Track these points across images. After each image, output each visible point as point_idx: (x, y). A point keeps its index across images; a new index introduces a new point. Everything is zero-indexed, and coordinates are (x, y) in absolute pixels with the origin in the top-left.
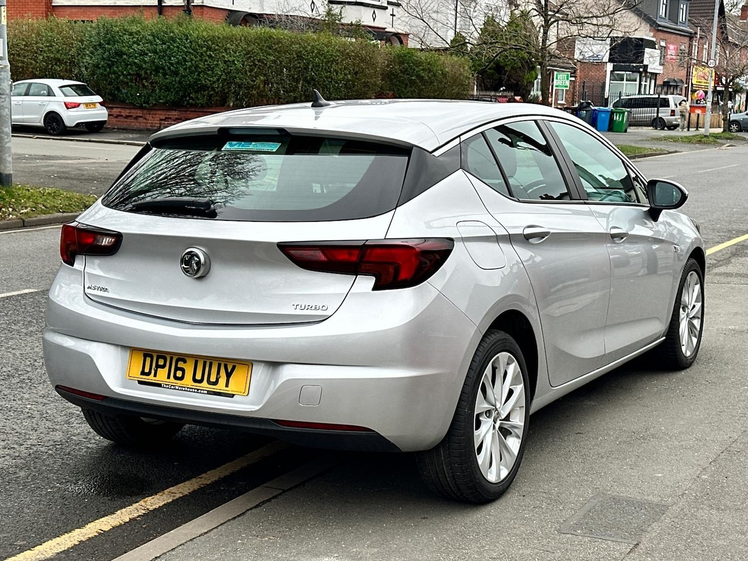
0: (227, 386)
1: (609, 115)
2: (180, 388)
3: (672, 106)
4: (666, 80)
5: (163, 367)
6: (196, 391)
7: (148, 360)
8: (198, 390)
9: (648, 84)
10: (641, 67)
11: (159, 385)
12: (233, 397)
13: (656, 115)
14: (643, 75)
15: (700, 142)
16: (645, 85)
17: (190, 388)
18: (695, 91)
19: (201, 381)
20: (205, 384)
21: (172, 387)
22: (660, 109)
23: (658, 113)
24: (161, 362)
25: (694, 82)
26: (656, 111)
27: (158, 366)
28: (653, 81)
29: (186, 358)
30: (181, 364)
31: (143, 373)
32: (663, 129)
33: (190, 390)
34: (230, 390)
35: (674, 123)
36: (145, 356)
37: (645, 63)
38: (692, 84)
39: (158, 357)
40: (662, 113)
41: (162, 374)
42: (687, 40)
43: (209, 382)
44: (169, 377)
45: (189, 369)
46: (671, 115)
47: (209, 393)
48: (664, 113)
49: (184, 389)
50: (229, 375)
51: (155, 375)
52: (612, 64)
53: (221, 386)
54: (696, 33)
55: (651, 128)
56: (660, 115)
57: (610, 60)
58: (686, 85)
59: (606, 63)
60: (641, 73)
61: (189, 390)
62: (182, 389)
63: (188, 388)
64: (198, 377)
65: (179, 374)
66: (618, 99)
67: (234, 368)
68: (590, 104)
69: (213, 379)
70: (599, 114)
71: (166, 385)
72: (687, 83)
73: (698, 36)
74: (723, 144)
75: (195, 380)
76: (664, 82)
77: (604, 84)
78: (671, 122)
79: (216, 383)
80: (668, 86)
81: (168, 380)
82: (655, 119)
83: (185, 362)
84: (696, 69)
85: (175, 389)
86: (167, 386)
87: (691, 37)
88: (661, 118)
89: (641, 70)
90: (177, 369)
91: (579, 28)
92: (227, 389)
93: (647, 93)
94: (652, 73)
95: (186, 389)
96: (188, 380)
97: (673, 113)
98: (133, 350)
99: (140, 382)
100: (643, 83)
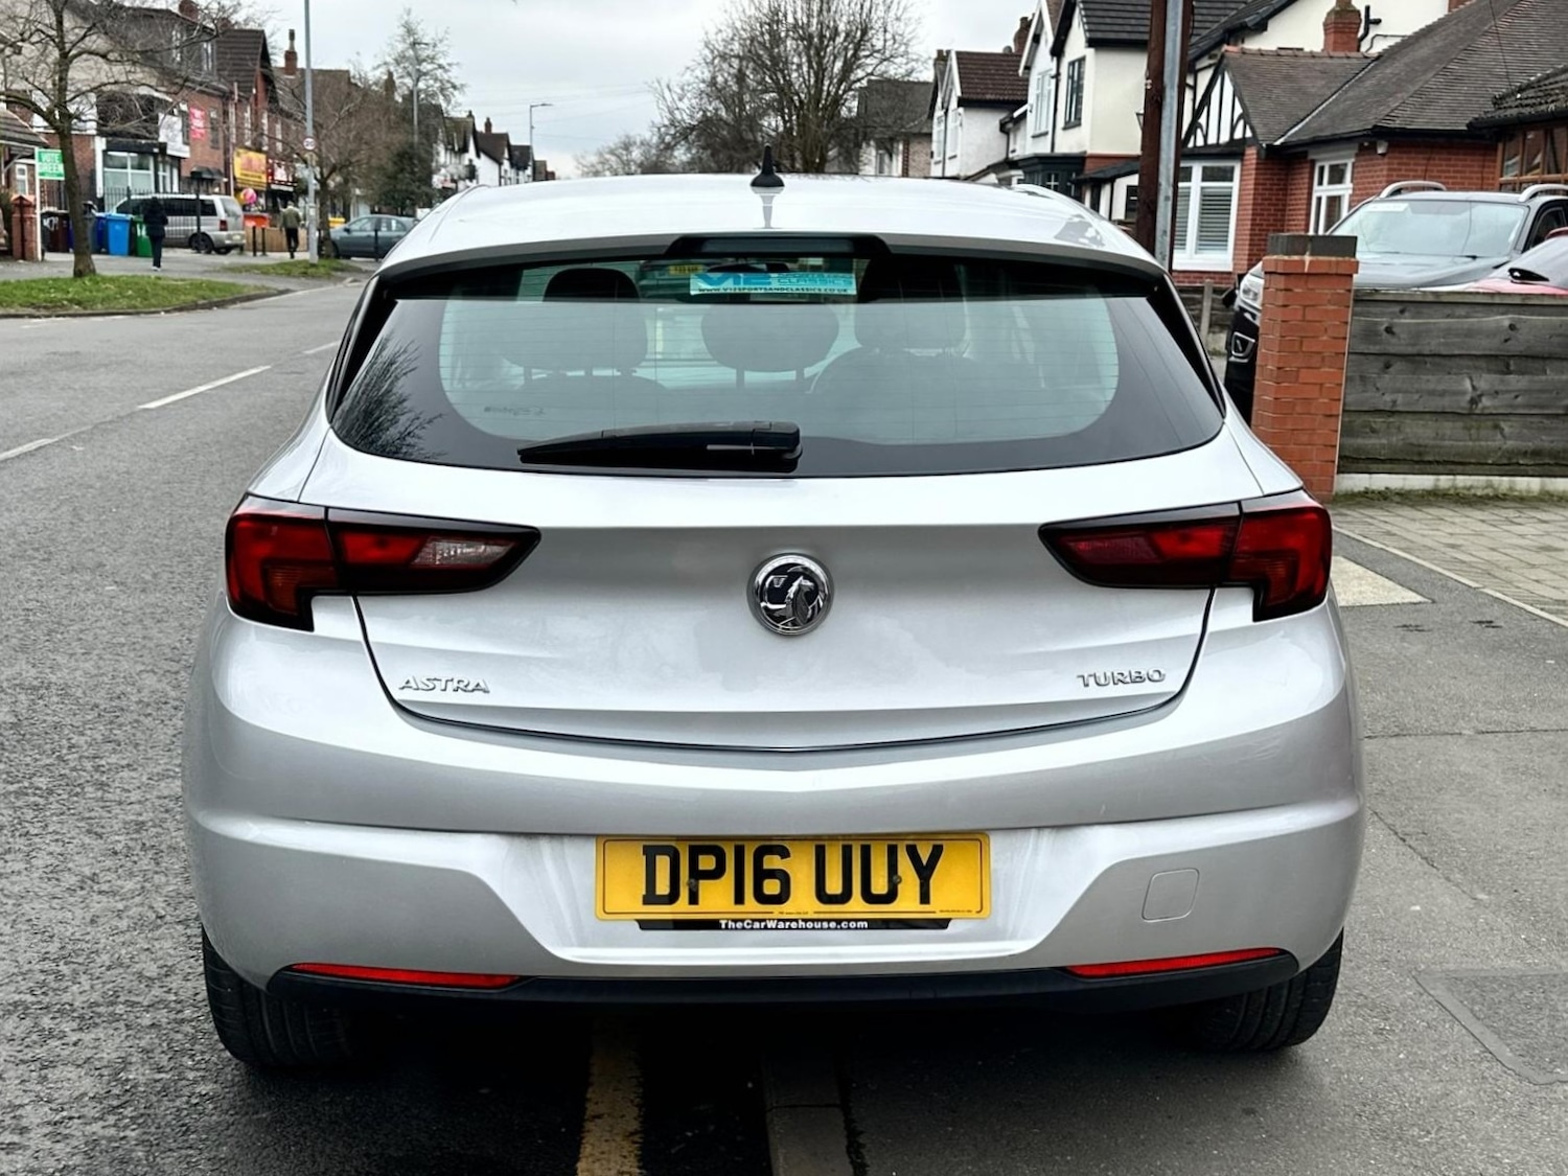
0: (925, 898)
1: (127, 227)
2: (781, 925)
3: (222, 214)
4: (194, 169)
5: (717, 874)
6: (833, 925)
7: (663, 864)
8: (839, 922)
9: (168, 174)
10: (155, 146)
11: (713, 925)
12: (945, 927)
13: (195, 228)
14: (160, 159)
15: (305, 274)
16: (164, 177)
17: (813, 921)
18: (241, 190)
19: (845, 897)
20: (857, 905)
21: (757, 925)
22: (202, 218)
23: (199, 225)
24: (707, 863)
25: (238, 175)
26: (195, 222)
27: (697, 874)
28: (175, 172)
29: (786, 844)
30: (772, 862)
31: (651, 898)
32: (209, 253)
33: (815, 923)
34: (935, 909)
35: (228, 242)
36: (651, 854)
37: (162, 139)
38: (235, 178)
39: (695, 853)
40: (206, 225)
41: (716, 897)
42: (217, 103)
43: (869, 897)
44: (739, 899)
45: (801, 871)
46: (221, 230)
47: (875, 924)
48: (210, 227)
49: (794, 925)
50: (925, 872)
51: (693, 899)
52: (104, 140)
53: (907, 903)
54: (232, 93)
55: (189, 251)
56: (203, 229)
57: (101, 133)
58: (225, 180)
59: (93, 136)
60: (155, 155)
61: (810, 925)
62: (787, 923)
63: (806, 921)
64: (834, 886)
65: (772, 887)
66: (126, 199)
67: (937, 852)
68: (91, 207)
69: (880, 886)
70: (111, 225)
71: (735, 921)
72: (227, 176)
73: (236, 98)
74: (344, 279)
75: (822, 896)
76: (193, 173)
77: (93, 172)
78: (222, 241)
79: (890, 897)
80: (198, 179)
81: (739, 908)
82: (194, 235)
83: (784, 854)
84: (239, 154)
85: (766, 928)
86: (739, 925)
87: (226, 97)
88: (204, 234)
89: (156, 150)
90: (761, 875)
91: (128, 68)
92: (925, 907)
93: (169, 190)
94: (173, 157)
95: (801, 924)
96: (803, 900)
97: (224, 225)
98: (607, 840)
99: (645, 925)
100: (161, 173)
